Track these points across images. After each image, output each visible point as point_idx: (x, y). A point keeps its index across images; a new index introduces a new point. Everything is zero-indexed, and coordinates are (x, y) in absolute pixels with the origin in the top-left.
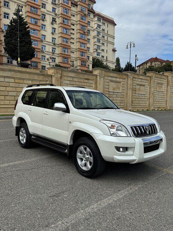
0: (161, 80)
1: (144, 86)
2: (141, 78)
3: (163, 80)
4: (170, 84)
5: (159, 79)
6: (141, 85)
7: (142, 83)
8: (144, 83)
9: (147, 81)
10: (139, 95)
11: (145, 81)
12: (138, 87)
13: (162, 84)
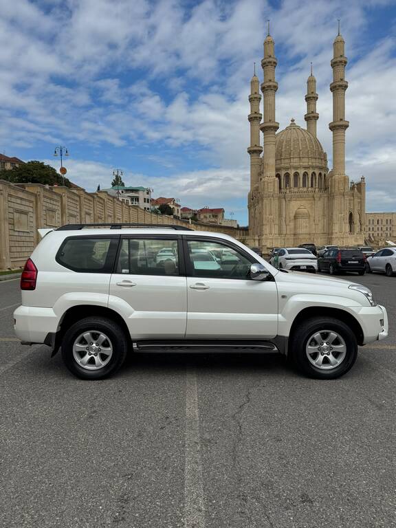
0: (52, 202)
1: (26, 213)
2: (21, 196)
3: (55, 203)
4: (67, 211)
5: (49, 201)
6: (22, 212)
7: (23, 208)
8: (26, 209)
9: (31, 205)
10: (21, 234)
11: (27, 204)
12: (17, 215)
13: (53, 211)
